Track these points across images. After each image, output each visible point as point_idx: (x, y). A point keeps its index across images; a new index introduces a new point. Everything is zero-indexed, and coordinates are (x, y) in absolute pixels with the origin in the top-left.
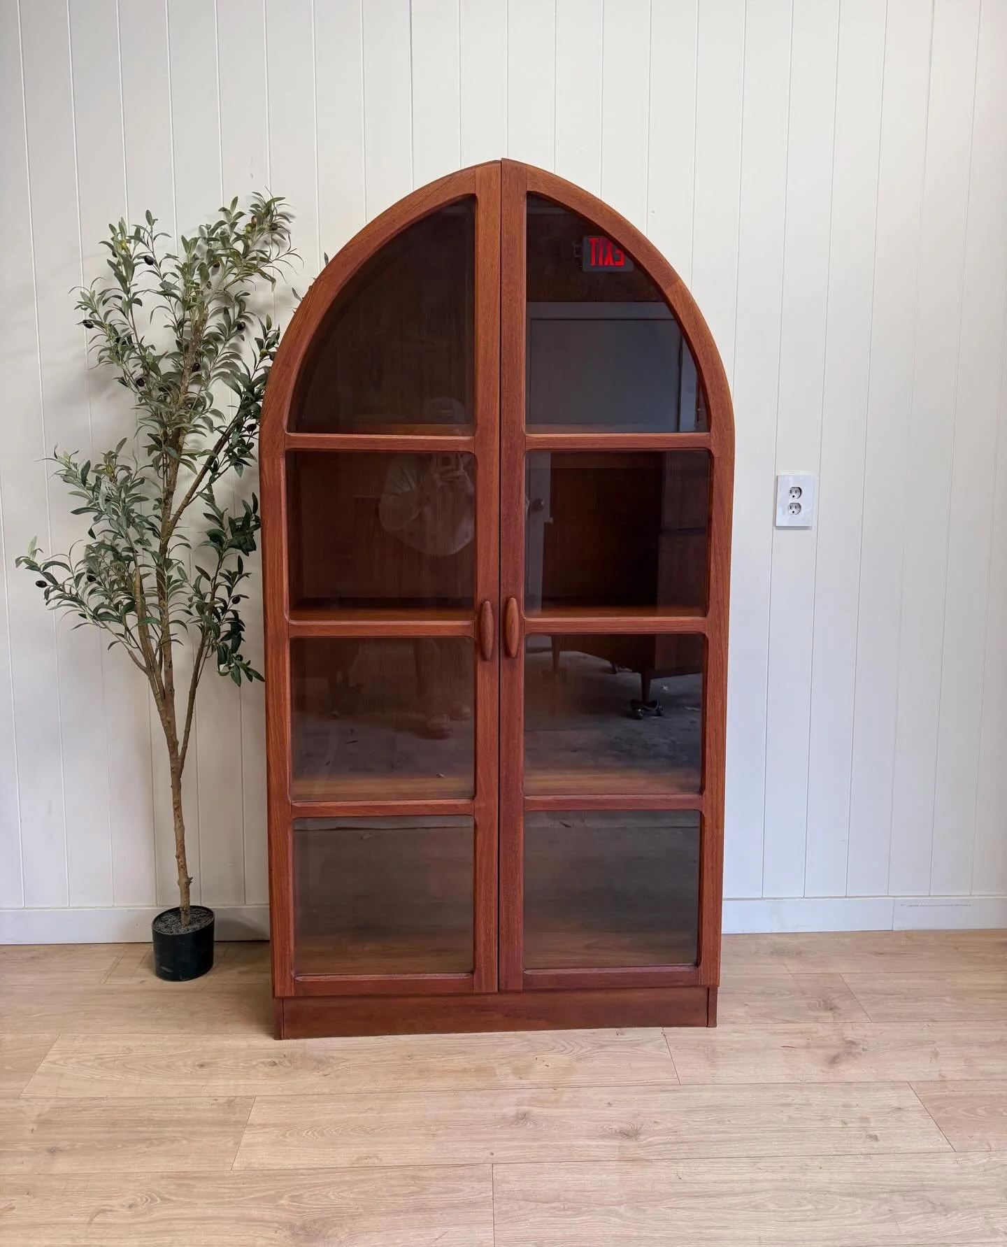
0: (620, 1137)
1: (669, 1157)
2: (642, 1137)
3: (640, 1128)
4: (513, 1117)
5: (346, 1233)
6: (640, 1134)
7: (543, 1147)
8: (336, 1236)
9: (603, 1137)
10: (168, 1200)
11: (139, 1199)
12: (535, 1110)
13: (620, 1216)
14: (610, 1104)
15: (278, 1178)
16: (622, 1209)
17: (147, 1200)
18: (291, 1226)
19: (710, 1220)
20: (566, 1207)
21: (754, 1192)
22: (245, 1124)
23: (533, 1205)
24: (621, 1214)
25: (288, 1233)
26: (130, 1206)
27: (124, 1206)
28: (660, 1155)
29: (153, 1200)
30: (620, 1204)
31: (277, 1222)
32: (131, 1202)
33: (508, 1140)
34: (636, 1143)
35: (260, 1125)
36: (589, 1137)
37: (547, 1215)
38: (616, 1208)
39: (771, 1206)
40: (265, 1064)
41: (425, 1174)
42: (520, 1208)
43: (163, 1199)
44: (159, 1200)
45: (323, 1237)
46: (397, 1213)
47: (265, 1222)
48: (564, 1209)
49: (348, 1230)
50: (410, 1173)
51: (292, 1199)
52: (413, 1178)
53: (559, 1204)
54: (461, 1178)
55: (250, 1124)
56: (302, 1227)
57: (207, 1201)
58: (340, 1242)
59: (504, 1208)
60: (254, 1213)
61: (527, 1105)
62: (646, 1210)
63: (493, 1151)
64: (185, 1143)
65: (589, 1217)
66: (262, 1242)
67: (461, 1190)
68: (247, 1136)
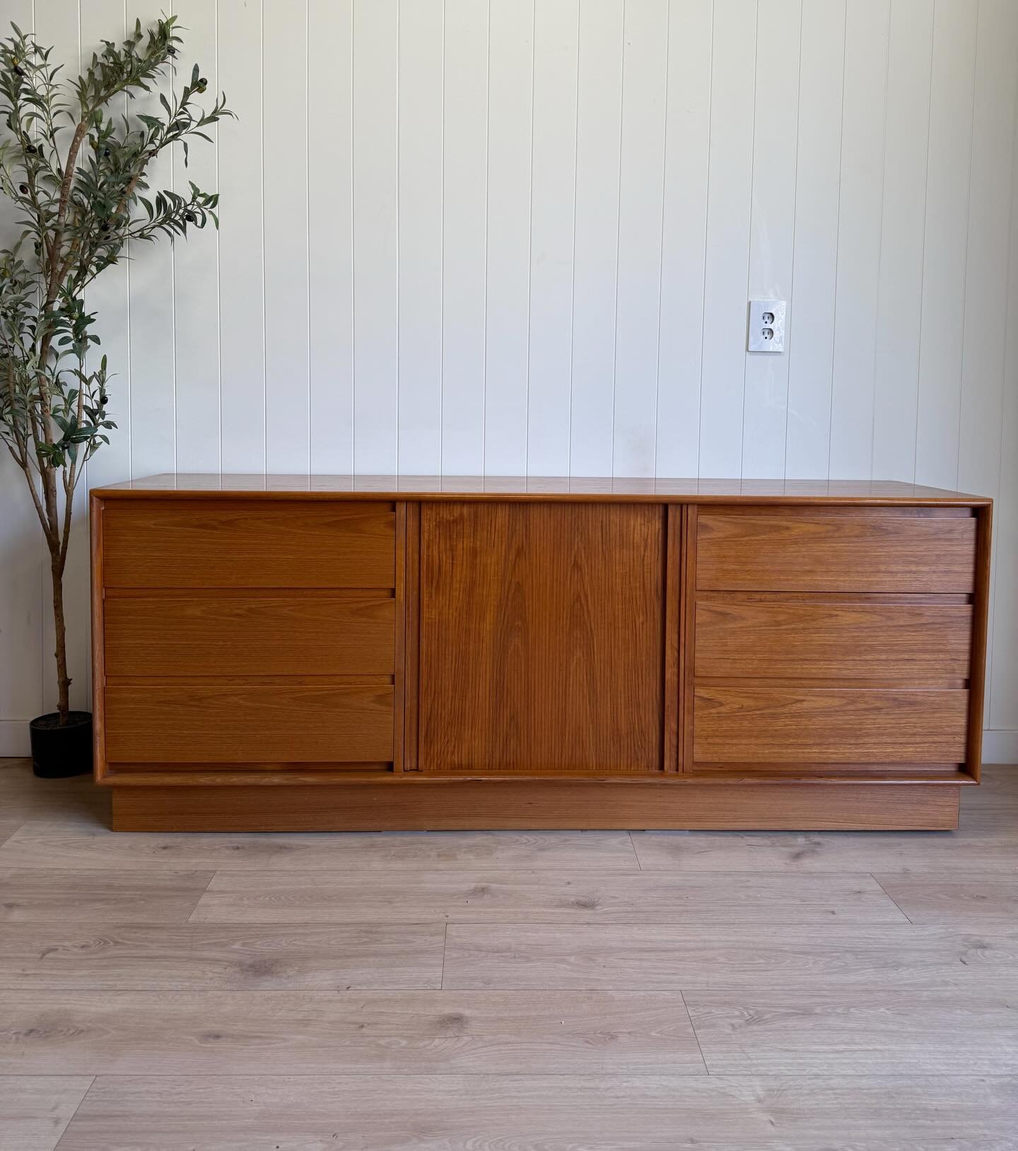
0: (576, 907)
1: (625, 922)
2: (598, 907)
3: (597, 901)
4: (471, 890)
5: (295, 971)
6: (597, 905)
7: (499, 912)
8: (285, 972)
9: (557, 906)
10: (121, 943)
11: (92, 943)
12: (494, 886)
13: (570, 964)
14: (569, 883)
15: (233, 929)
16: (572, 959)
17: (100, 942)
18: (239, 964)
19: (662, 968)
20: (517, 956)
21: (705, 949)
22: (204, 890)
23: (484, 954)
25: (238, 969)
26: (83, 947)
27: (76, 946)
28: (615, 920)
29: (106, 942)
30: (570, 955)
31: (227, 961)
32: (84, 944)
33: (464, 906)
34: (591, 912)
35: (218, 891)
36: (545, 906)
37: (496, 961)
38: (567, 958)
39: (722, 960)
40: (227, 848)
41: (379, 930)
42: (470, 955)
43: (116, 943)
44: (112, 943)
45: (272, 973)
46: (349, 957)
47: (215, 961)
48: (515, 957)
49: (297, 968)
50: (363, 929)
51: (244, 945)
52: (366, 932)
53: (509, 954)
54: (413, 933)
55: (208, 891)
56: (251, 966)
57: (160, 945)
58: (289, 977)
59: (454, 955)
60: (206, 954)
61: (487, 882)
62: (595, 960)
63: (447, 914)
64: (142, 902)
65: (539, 964)
66: (211, 975)
67: (414, 942)
68: (204, 899)
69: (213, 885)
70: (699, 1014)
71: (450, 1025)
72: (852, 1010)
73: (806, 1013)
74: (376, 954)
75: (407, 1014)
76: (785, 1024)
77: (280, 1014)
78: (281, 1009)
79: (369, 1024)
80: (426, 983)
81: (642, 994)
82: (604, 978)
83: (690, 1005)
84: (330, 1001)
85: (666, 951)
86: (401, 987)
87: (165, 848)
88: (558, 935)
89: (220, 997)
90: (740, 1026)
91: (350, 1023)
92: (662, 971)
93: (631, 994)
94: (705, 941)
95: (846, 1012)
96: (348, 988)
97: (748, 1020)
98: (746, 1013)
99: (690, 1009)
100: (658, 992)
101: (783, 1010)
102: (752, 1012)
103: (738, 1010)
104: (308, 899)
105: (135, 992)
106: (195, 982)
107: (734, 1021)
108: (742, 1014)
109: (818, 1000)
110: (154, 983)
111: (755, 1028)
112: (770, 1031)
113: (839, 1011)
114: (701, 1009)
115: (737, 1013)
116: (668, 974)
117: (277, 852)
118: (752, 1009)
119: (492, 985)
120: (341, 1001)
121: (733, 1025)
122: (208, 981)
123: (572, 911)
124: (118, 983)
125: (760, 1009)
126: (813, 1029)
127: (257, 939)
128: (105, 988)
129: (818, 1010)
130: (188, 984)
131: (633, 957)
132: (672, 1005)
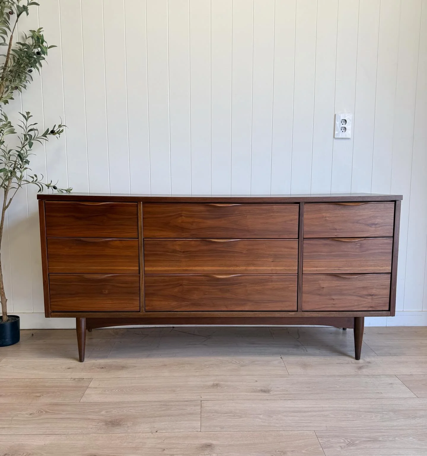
0: (261, 392)
1: (284, 399)
3: (271, 389)
4: (211, 385)
5: (131, 424)
6: (270, 391)
7: (225, 395)
8: (126, 424)
9: (253, 392)
10: (48, 412)
12: (222, 383)
13: (260, 418)
14: (256, 381)
15: (101, 405)
16: (261, 416)
17: (39, 412)
18: (105, 421)
19: (304, 420)
22: (87, 387)
23: (220, 415)
24: (261, 418)
25: (104, 423)
26: (31, 414)
27: (28, 414)
28: (279, 398)
29: (42, 412)
30: (260, 414)
31: (99, 420)
32: (32, 413)
33: (209, 392)
34: (268, 394)
35: (94, 388)
36: (246, 392)
37: (226, 418)
38: (259, 416)
39: (332, 416)
40: (98, 368)
41: (170, 404)
42: (213, 415)
43: (46, 412)
44: (44, 412)
45: (121, 425)
46: (156, 417)
47: (93, 420)
48: (234, 416)
49: (132, 423)
50: (162, 404)
51: (107, 412)
52: (164, 405)
53: (232, 414)
54: (186, 405)
55: (89, 387)
56: (110, 422)
57: (67, 413)
58: (128, 427)
59: (205, 415)
60: (90, 417)
61: (218, 381)
62: (272, 417)
63: (201, 396)
64: (59, 393)
65: (246, 419)
66: (91, 426)
67: (186, 409)
68: (88, 392)
69: (92, 385)
70: (324, 441)
71: (206, 448)
72: (397, 438)
73: (375, 440)
74: (169, 416)
75: (185, 443)
76: (365, 446)
77: (125, 444)
78: (125, 442)
79: (167, 449)
80: (193, 429)
81: (296, 432)
82: (277, 425)
83: (319, 437)
84: (148, 438)
85: (305, 412)
86: (182, 430)
87: (69, 368)
88: (253, 405)
89: (96, 437)
90: (345, 447)
91: (158, 448)
92: (304, 421)
93: (291, 433)
94: (323, 407)
95: (393, 440)
96: (157, 431)
97: (347, 444)
98: (346, 441)
99: (319, 439)
100: (303, 431)
101: (364, 439)
102: (349, 440)
103: (343, 439)
104: (136, 390)
105: (55, 435)
106: (84, 430)
107: (342, 445)
108: (345, 441)
109: (379, 434)
110: (65, 431)
111: (352, 448)
112: (359, 449)
113: (391, 439)
114: (325, 439)
115: (342, 441)
116: (307, 423)
117: (121, 369)
118: (350, 439)
119: (224, 429)
120: (154, 438)
121: (341, 447)
122: (90, 429)
123: (259, 394)
124: (48, 431)
125: (352, 439)
126: (379, 448)
127: (113, 409)
128: (41, 433)
129: (380, 439)
130: (80, 431)
131: (290, 415)
132: (311, 437)
